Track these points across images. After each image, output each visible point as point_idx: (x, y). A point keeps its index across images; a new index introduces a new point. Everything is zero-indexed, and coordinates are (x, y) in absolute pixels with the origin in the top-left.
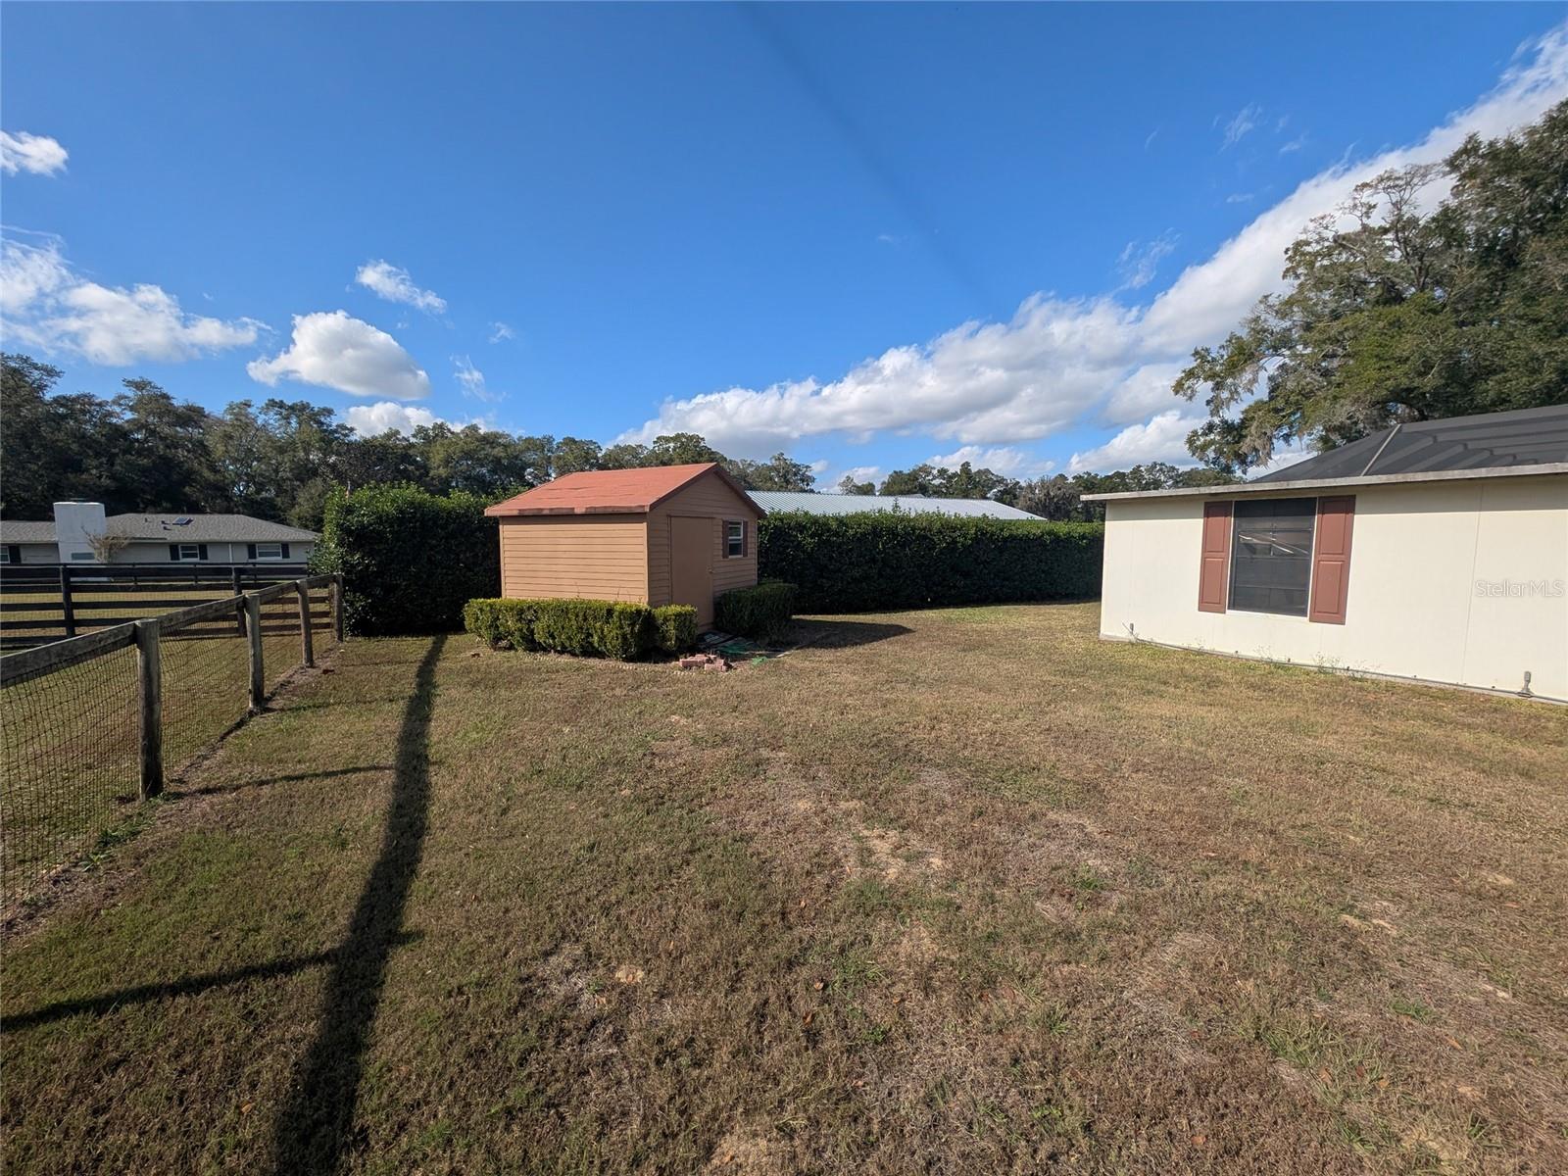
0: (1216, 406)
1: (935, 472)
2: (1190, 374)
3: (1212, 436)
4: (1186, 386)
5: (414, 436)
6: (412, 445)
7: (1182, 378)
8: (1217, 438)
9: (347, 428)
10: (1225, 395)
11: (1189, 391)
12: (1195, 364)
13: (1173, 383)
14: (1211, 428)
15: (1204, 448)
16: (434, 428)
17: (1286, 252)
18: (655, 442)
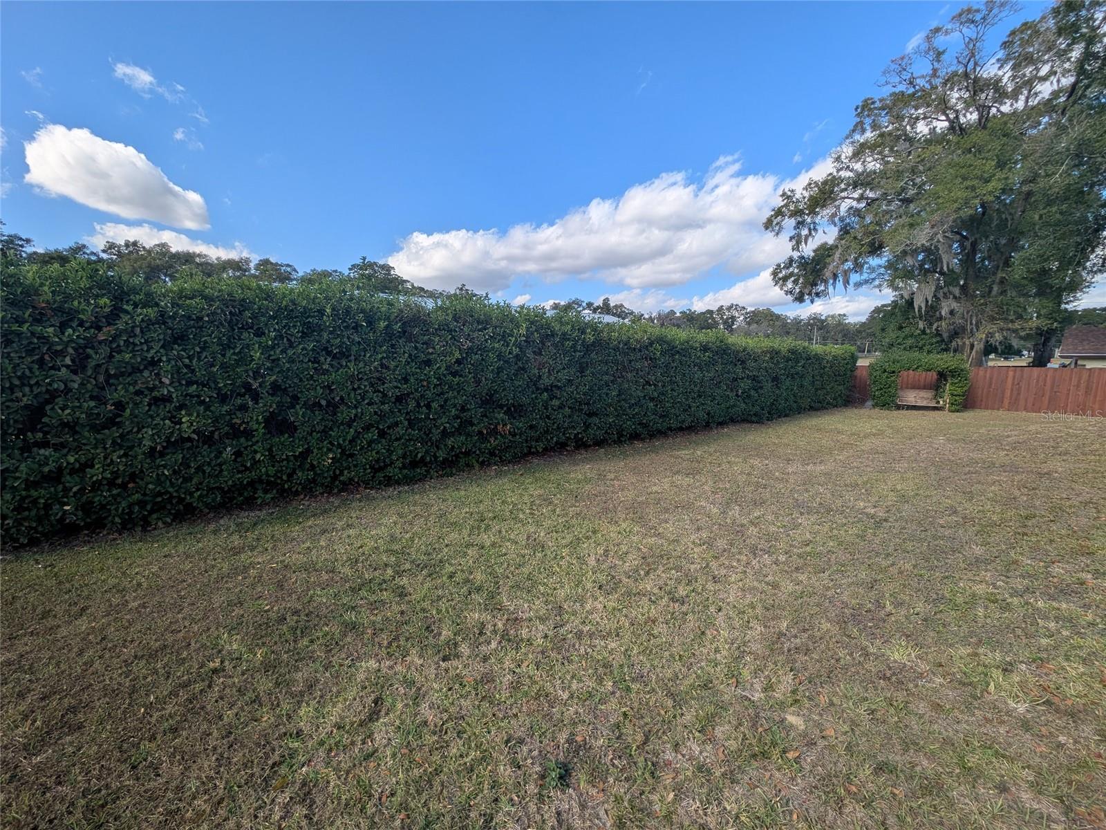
0: (797, 240)
1: (584, 304)
2: (779, 212)
3: (791, 269)
4: (775, 223)
5: (104, 251)
6: (100, 260)
7: (772, 216)
8: (796, 271)
9: (21, 239)
10: (805, 232)
11: (777, 228)
12: (782, 204)
13: (765, 220)
14: (791, 260)
15: (785, 279)
16: (127, 245)
17: (856, 109)
18: (350, 269)
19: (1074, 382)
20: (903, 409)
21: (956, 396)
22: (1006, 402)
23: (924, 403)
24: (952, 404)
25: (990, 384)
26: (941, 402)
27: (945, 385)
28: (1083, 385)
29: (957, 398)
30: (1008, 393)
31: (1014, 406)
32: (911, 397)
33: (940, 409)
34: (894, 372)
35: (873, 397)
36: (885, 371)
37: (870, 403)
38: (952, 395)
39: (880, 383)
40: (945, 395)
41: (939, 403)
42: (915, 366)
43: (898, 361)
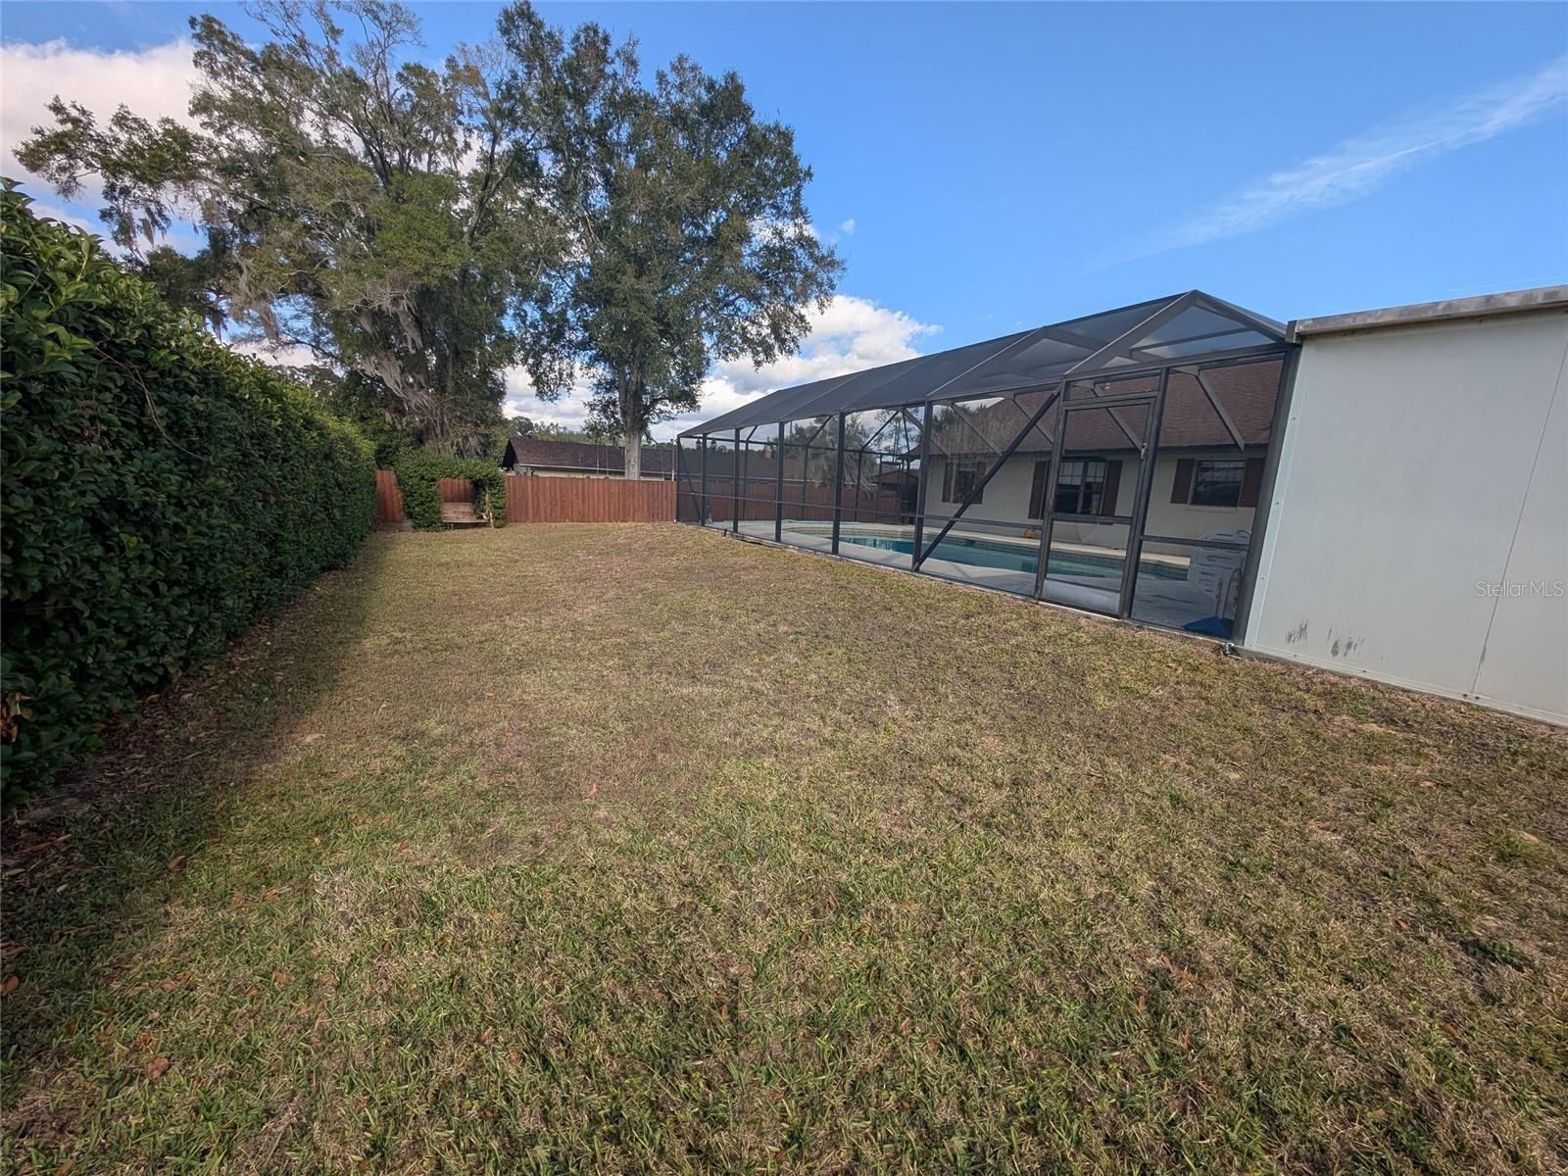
20: (450, 528)
21: (498, 508)
22: (532, 515)
23: (466, 520)
24: (496, 518)
26: (485, 517)
27: (485, 495)
29: (500, 511)
31: (537, 517)
32: (451, 514)
33: (485, 525)
34: (433, 480)
35: (410, 516)
36: (423, 478)
37: (408, 523)
38: (495, 508)
39: (421, 495)
40: (487, 508)
41: (482, 518)
42: (456, 473)
43: (436, 466)
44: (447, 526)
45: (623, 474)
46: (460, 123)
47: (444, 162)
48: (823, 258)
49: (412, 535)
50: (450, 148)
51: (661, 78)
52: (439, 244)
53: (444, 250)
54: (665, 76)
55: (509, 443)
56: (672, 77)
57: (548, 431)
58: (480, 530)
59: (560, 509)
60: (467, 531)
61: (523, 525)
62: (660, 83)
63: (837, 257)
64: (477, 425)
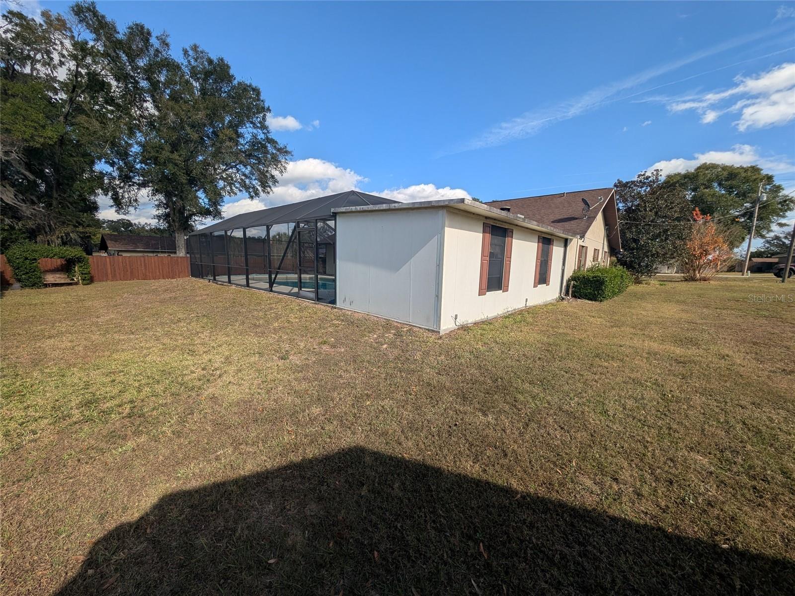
19: (139, 263)
20: (49, 286)
21: (85, 274)
22: (110, 276)
23: (63, 281)
24: (84, 280)
25: (98, 266)
26: (75, 279)
27: (75, 268)
28: (143, 265)
29: (86, 276)
30: (109, 271)
31: (114, 278)
32: (50, 278)
33: (77, 284)
34: (35, 259)
35: (19, 280)
36: (26, 259)
37: (17, 285)
38: (83, 274)
39: (26, 268)
40: (77, 274)
41: (73, 280)
42: (52, 255)
43: (36, 251)
44: (46, 286)
45: (175, 253)
46: (54, 49)
47: (43, 71)
48: (281, 149)
49: (19, 292)
50: (48, 63)
51: (186, 52)
52: (39, 124)
53: (43, 127)
54: (188, 52)
55: (102, 237)
56: (191, 53)
57: (143, 227)
58: (71, 287)
59: (130, 274)
60: (62, 288)
61: (104, 283)
62: (185, 54)
63: (289, 149)
64: (75, 226)
